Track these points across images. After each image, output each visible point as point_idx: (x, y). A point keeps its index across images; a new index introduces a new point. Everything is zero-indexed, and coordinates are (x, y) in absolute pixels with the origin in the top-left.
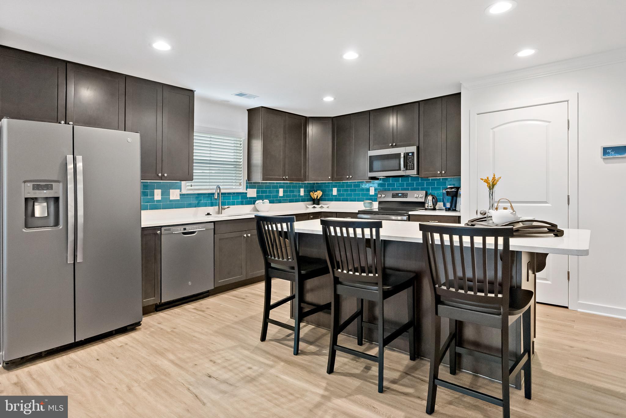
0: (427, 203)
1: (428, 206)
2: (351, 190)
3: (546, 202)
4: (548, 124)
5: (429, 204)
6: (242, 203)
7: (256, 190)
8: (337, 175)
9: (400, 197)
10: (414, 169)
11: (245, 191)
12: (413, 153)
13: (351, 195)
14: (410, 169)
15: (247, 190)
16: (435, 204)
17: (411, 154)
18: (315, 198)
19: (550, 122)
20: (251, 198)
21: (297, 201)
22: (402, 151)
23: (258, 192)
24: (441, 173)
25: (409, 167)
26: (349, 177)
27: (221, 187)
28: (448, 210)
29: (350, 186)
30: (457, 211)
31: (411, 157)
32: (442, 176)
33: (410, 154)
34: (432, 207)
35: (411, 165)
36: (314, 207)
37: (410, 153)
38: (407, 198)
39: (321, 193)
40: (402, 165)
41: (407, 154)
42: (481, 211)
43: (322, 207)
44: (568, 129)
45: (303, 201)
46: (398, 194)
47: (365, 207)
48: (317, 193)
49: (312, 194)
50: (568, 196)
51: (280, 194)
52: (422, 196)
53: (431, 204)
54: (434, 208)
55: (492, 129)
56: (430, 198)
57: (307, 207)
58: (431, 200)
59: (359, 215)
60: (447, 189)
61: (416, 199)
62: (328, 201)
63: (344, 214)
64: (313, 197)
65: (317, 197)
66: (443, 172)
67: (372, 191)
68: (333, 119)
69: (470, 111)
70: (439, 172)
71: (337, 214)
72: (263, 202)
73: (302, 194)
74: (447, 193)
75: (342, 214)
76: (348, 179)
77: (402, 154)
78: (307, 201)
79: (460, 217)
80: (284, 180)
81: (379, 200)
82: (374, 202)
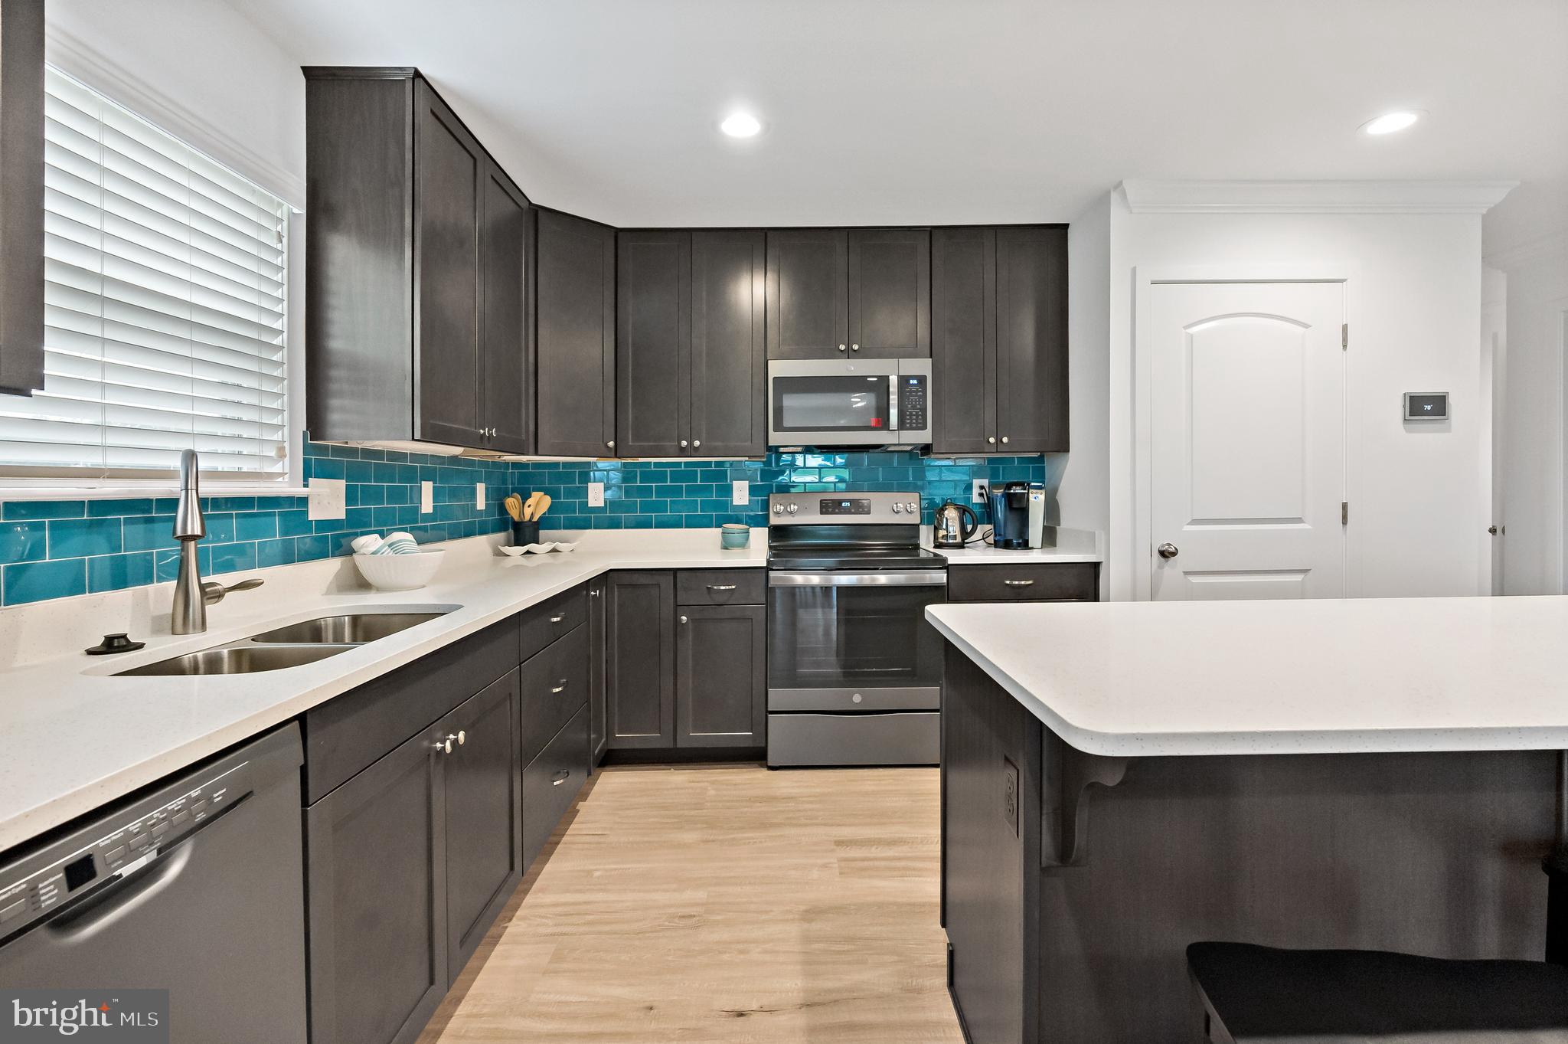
0: (944, 527)
1: (945, 537)
2: (661, 491)
3: (1299, 520)
4: (1301, 330)
5: (951, 529)
6: (288, 557)
7: (342, 484)
8: (637, 437)
9: (847, 511)
10: (924, 427)
11: (299, 491)
12: (922, 380)
13: (659, 507)
14: (914, 425)
15: (306, 486)
16: (965, 534)
17: (915, 382)
18: (527, 518)
19: (1306, 326)
20: (324, 525)
21: (469, 533)
22: (892, 369)
23: (351, 496)
24: (999, 441)
25: (911, 419)
26: (691, 443)
27: (203, 464)
28: (1007, 545)
29: (661, 477)
30: (1032, 548)
31: (917, 391)
32: (997, 452)
33: (911, 382)
35: (917, 416)
37: (913, 377)
38: (869, 513)
39: (547, 501)
40: (894, 413)
41: (904, 380)
42: (1163, 546)
43: (554, 550)
44: (1345, 347)
45: (482, 533)
46: (840, 502)
47: (726, 546)
48: (529, 501)
49: (512, 503)
50: (1345, 506)
51: (427, 506)
52: (915, 506)
53: (954, 529)
54: (963, 540)
55: (1186, 327)
56: (951, 514)
57: (499, 554)
58: (953, 519)
59: (772, 574)
60: (1009, 486)
61: (897, 516)
62: (565, 528)
63: (708, 574)
64: (514, 514)
65: (532, 514)
66: (1005, 440)
67: (740, 494)
68: (620, 234)
69: (1134, 270)
70: (992, 440)
71: (679, 574)
72: (390, 546)
73: (481, 504)
74: (1010, 498)
75: (699, 574)
76: (682, 452)
77: (894, 380)
78: (494, 531)
79: (1096, 566)
80: (482, 442)
81: (774, 521)
82: (752, 530)
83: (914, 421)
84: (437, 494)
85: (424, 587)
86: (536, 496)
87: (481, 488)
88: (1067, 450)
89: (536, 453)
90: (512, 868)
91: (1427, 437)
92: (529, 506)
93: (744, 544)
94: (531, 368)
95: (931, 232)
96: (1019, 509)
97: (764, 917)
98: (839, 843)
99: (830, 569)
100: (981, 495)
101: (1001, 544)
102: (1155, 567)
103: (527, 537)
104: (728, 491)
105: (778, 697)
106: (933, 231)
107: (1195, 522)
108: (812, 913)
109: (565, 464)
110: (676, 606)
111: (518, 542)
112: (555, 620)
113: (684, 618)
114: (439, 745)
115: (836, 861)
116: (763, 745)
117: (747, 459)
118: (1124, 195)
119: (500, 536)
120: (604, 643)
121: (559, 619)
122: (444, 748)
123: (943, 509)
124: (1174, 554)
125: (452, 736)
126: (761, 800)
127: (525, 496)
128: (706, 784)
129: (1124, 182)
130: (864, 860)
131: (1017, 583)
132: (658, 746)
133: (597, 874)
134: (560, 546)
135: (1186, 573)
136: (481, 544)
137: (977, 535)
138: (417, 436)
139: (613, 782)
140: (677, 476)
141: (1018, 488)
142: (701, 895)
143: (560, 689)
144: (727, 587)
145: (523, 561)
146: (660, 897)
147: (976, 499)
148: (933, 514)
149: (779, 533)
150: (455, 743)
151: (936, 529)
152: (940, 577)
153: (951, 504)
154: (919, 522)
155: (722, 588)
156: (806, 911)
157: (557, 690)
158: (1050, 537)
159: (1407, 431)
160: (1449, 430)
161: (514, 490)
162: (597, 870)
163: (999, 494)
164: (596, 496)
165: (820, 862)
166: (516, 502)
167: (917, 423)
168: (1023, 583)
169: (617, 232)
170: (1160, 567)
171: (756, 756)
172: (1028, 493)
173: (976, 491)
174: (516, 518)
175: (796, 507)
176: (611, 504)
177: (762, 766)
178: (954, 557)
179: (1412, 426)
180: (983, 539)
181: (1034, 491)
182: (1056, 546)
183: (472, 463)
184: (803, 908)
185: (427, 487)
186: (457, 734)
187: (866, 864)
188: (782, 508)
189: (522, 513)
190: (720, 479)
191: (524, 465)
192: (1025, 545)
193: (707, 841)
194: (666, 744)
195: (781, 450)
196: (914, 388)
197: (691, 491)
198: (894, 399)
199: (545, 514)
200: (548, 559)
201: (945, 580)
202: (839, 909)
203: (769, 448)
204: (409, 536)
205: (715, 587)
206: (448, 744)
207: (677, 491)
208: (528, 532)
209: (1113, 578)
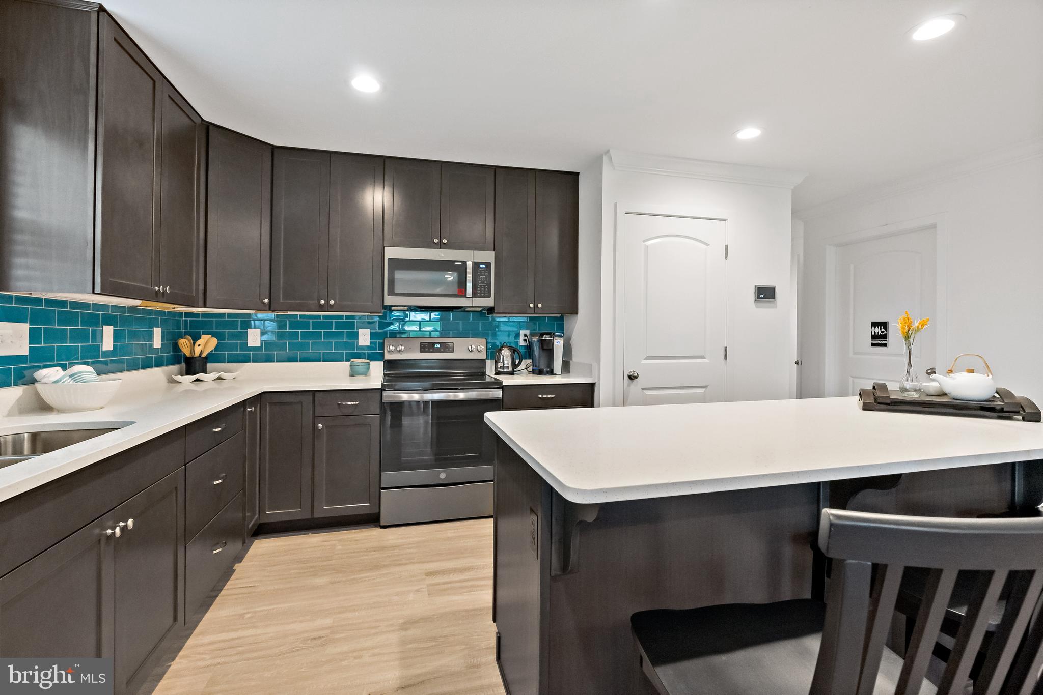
0: (501, 361)
1: (502, 367)
2: (304, 335)
3: (702, 357)
4: (704, 246)
5: (505, 362)
7: (25, 326)
8: (286, 297)
9: (438, 350)
10: (489, 296)
12: (488, 265)
13: (304, 346)
14: (483, 295)
16: (515, 366)
17: (484, 266)
19: (707, 245)
20: (6, 359)
21: (146, 365)
22: (469, 258)
23: (34, 337)
24: (536, 306)
25: (481, 290)
26: (327, 302)
28: (540, 373)
29: (305, 325)
30: (555, 374)
31: (485, 272)
32: (535, 313)
33: (481, 266)
34: (510, 369)
35: (485, 288)
36: (197, 380)
37: (483, 263)
38: (452, 351)
39: (214, 342)
40: (469, 286)
41: (476, 265)
42: (630, 373)
43: (219, 378)
44: (726, 257)
45: (157, 366)
46: (433, 344)
47: (353, 374)
48: (199, 342)
49: (184, 344)
50: (726, 348)
51: (108, 344)
52: (483, 347)
53: (508, 362)
54: (513, 369)
55: (644, 241)
56: (506, 352)
57: (172, 381)
58: (507, 356)
59: (385, 393)
60: (542, 335)
61: (471, 354)
62: (229, 362)
63: (338, 394)
64: (186, 351)
65: (201, 351)
66: (540, 306)
67: (364, 338)
68: (276, 150)
69: (616, 205)
70: (532, 305)
71: (316, 394)
72: (70, 376)
73: (157, 343)
74: (542, 343)
75: (332, 394)
76: (321, 308)
77: (470, 264)
78: (168, 364)
79: (592, 385)
80: (157, 297)
81: (388, 357)
82: (372, 363)
83: (483, 292)
84: (117, 336)
85: (102, 408)
86: (205, 338)
87: (157, 332)
88: (577, 313)
89: (205, 306)
90: (175, 619)
91: (765, 312)
92: (199, 345)
93: (366, 373)
94: (202, 242)
95: (495, 169)
96: (548, 349)
97: (373, 631)
98: (429, 574)
99: (426, 390)
100: (525, 340)
101: (537, 371)
102: (626, 385)
103: (197, 368)
104: (356, 336)
105: (388, 477)
106: (497, 169)
107: (648, 358)
108: (408, 624)
109: (230, 315)
110: (314, 417)
111: (189, 371)
112: (217, 430)
113: (320, 425)
114: (109, 531)
115: (425, 586)
116: (377, 511)
117: (369, 314)
118: (610, 158)
119: (175, 368)
120: (258, 444)
121: (219, 429)
122: (114, 533)
123: (501, 349)
124: (636, 377)
125: (122, 524)
126: (375, 549)
127: (196, 338)
128: (334, 542)
129: (610, 150)
130: (444, 583)
131: (545, 396)
132: (299, 517)
133: (249, 615)
134: (223, 375)
135: (643, 389)
136: (157, 374)
137: (522, 366)
138: (98, 290)
139: (263, 546)
140: (317, 325)
141: (547, 336)
142: (328, 621)
143: (220, 481)
144: (353, 403)
145: (194, 387)
146: (297, 627)
147: (522, 343)
148: (494, 353)
149: (390, 365)
150: (124, 529)
151: (496, 362)
152: (498, 394)
153: (507, 346)
154: (485, 358)
155: (349, 403)
156: (404, 623)
157: (218, 482)
158: (566, 367)
159: (757, 307)
160: (776, 307)
161: (186, 334)
162: (248, 613)
163: (536, 340)
164: (254, 338)
165: (416, 588)
166: (188, 343)
167: (484, 293)
168: (549, 396)
169: (274, 148)
170: (629, 385)
171: (372, 520)
172: (553, 340)
173: (522, 338)
174: (188, 354)
175: (403, 348)
176: (266, 345)
177: (376, 526)
178: (507, 381)
179: (758, 304)
180: (526, 368)
181: (557, 338)
182: (569, 373)
183: (149, 312)
184: (401, 621)
185: (108, 332)
186: (126, 521)
187: (446, 586)
188: (393, 348)
189: (193, 350)
190: (349, 328)
191: (197, 315)
192: (551, 373)
193: (332, 583)
194: (308, 516)
195: (393, 308)
196: (483, 270)
197: (327, 335)
198: (470, 277)
199: (212, 351)
200: (215, 385)
201: (501, 396)
202: (426, 619)
203: (385, 307)
204: (90, 369)
205: (344, 403)
206: (118, 530)
207: (318, 335)
208: (197, 365)
209: (602, 393)
